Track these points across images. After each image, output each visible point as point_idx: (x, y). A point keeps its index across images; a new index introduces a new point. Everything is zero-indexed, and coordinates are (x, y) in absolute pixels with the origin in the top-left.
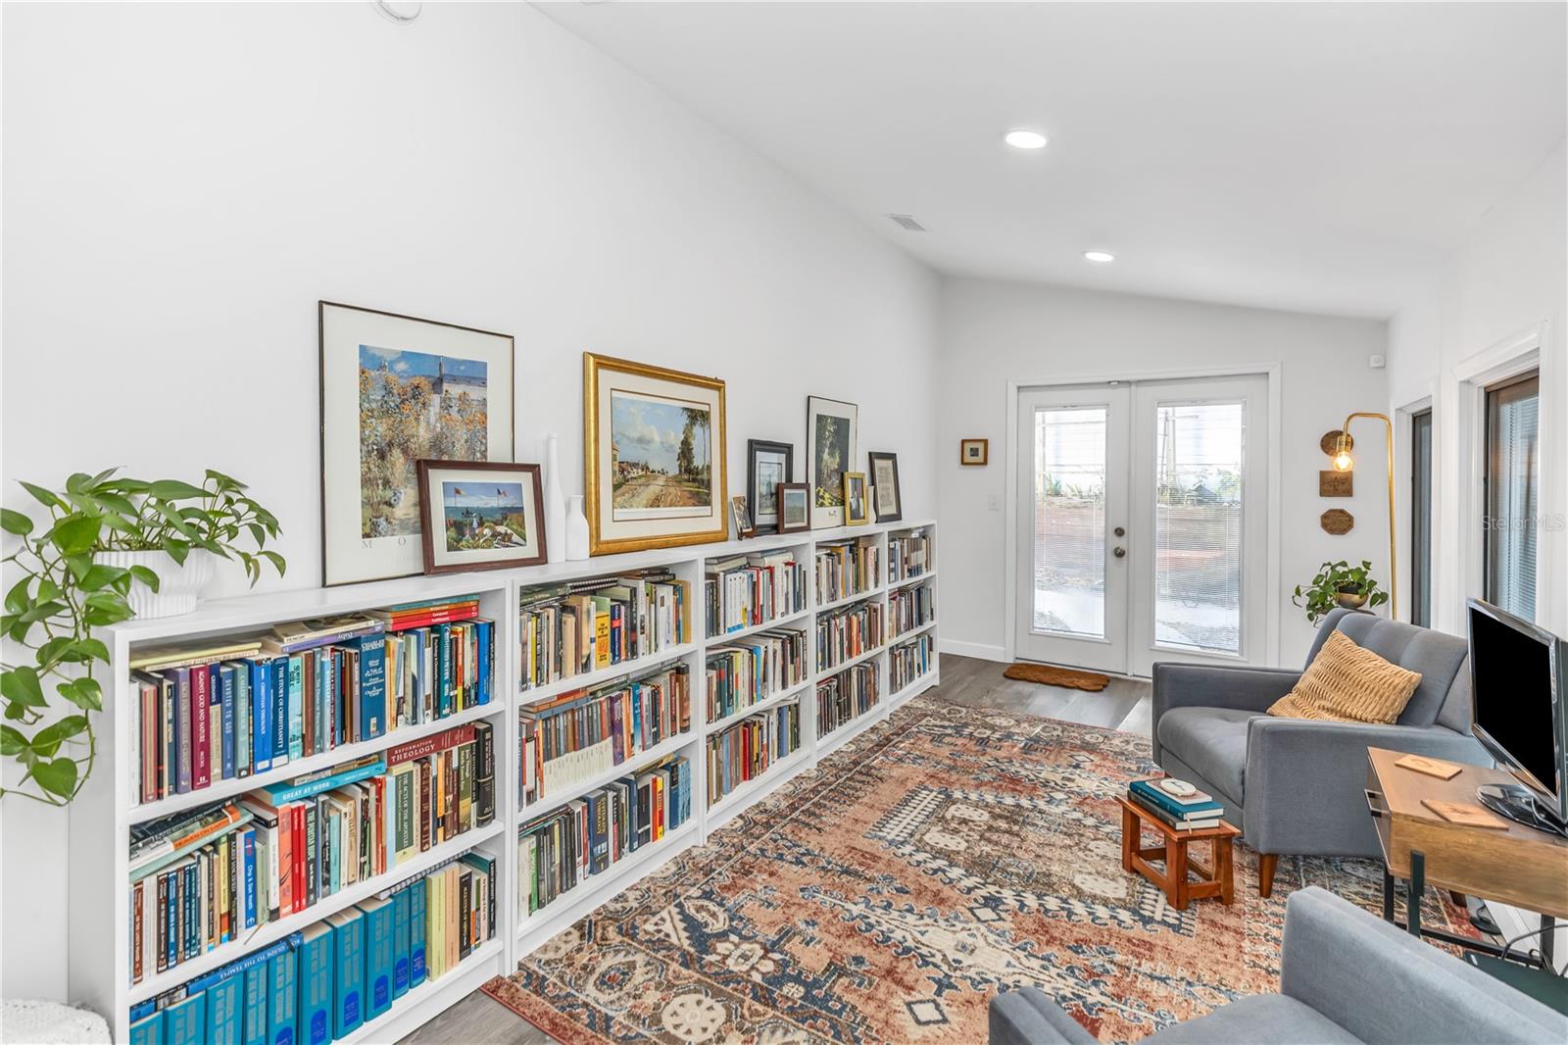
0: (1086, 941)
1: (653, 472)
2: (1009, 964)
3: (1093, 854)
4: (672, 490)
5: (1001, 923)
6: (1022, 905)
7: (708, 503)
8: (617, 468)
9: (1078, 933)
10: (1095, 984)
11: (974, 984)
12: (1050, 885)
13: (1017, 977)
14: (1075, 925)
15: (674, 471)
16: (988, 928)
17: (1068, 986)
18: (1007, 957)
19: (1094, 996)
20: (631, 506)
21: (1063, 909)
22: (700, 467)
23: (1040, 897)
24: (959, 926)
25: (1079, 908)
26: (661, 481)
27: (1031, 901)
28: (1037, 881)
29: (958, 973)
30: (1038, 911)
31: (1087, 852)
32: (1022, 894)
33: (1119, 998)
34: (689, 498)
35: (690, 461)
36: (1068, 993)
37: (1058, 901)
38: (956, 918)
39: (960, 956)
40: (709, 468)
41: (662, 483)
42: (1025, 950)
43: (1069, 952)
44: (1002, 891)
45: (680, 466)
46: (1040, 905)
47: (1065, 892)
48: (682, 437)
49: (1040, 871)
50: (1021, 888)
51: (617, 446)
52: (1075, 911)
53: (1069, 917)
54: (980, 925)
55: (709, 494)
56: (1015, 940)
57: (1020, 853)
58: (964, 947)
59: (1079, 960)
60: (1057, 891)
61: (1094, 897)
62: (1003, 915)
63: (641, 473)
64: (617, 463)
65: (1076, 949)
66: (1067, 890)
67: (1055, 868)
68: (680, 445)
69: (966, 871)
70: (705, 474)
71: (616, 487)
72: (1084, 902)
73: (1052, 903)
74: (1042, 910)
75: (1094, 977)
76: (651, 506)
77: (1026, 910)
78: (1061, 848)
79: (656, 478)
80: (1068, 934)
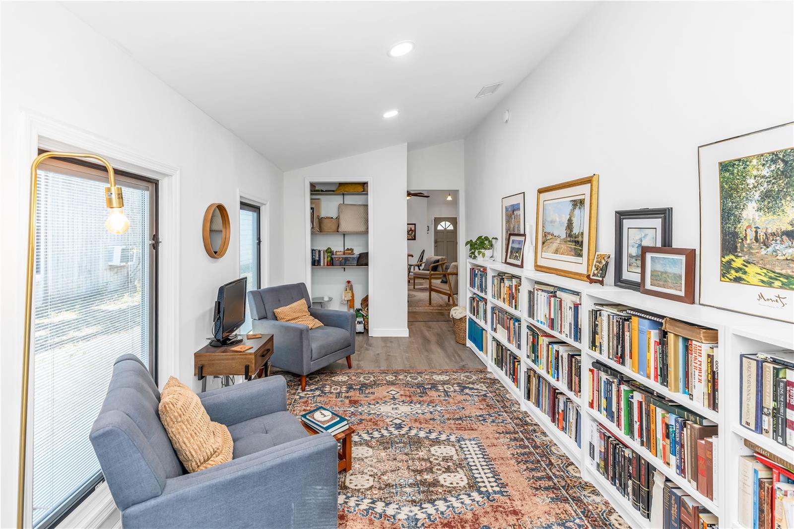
0: (358, 424)
1: (555, 236)
2: (380, 409)
3: (369, 473)
4: (562, 246)
5: (390, 420)
6: (387, 429)
7: (580, 255)
8: (544, 235)
9: (362, 426)
10: (352, 412)
11: (386, 401)
12: (381, 443)
13: (376, 407)
14: (365, 429)
15: (563, 236)
16: (394, 418)
17: (360, 409)
18: (382, 411)
19: (352, 409)
20: (547, 252)
21: (371, 434)
22: (577, 234)
23: (383, 436)
24: (403, 414)
25: (366, 437)
26: (558, 241)
27: (385, 433)
28: (387, 443)
29: (392, 402)
30: (380, 429)
31: (372, 473)
32: (390, 434)
33: (345, 411)
34: (570, 251)
35: (571, 231)
36: (360, 407)
37: (375, 437)
38: (406, 417)
39: (395, 406)
40: (582, 234)
41: (559, 242)
42: (378, 415)
43: (363, 418)
44: (398, 433)
45: (566, 233)
46: (380, 432)
47: (374, 443)
48: (568, 217)
49: (389, 450)
50: (392, 437)
51: (544, 226)
52: (366, 434)
53: (368, 431)
54: (397, 417)
55: (581, 250)
56: (382, 416)
57: (404, 457)
58: (396, 409)
59: (359, 417)
60: (377, 441)
61: (361, 445)
62: (392, 423)
63: (551, 237)
64: (544, 233)
65: (361, 420)
66: (374, 444)
67: (383, 454)
68: (567, 222)
69: (419, 437)
70: (580, 238)
71: (543, 243)
72: (364, 440)
73: (376, 434)
74: (379, 430)
75: (353, 414)
76: (554, 253)
77: (385, 428)
78: (387, 472)
79: (556, 240)
80: (366, 425)
